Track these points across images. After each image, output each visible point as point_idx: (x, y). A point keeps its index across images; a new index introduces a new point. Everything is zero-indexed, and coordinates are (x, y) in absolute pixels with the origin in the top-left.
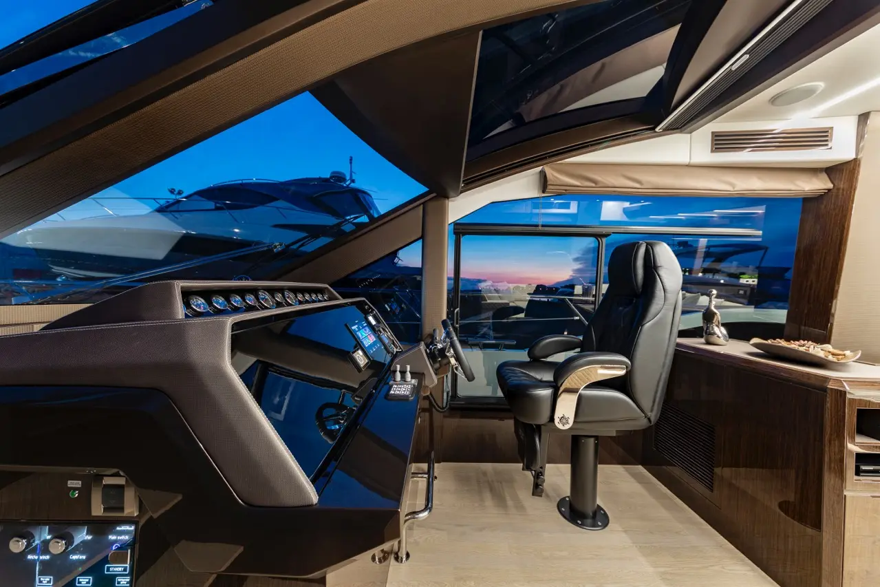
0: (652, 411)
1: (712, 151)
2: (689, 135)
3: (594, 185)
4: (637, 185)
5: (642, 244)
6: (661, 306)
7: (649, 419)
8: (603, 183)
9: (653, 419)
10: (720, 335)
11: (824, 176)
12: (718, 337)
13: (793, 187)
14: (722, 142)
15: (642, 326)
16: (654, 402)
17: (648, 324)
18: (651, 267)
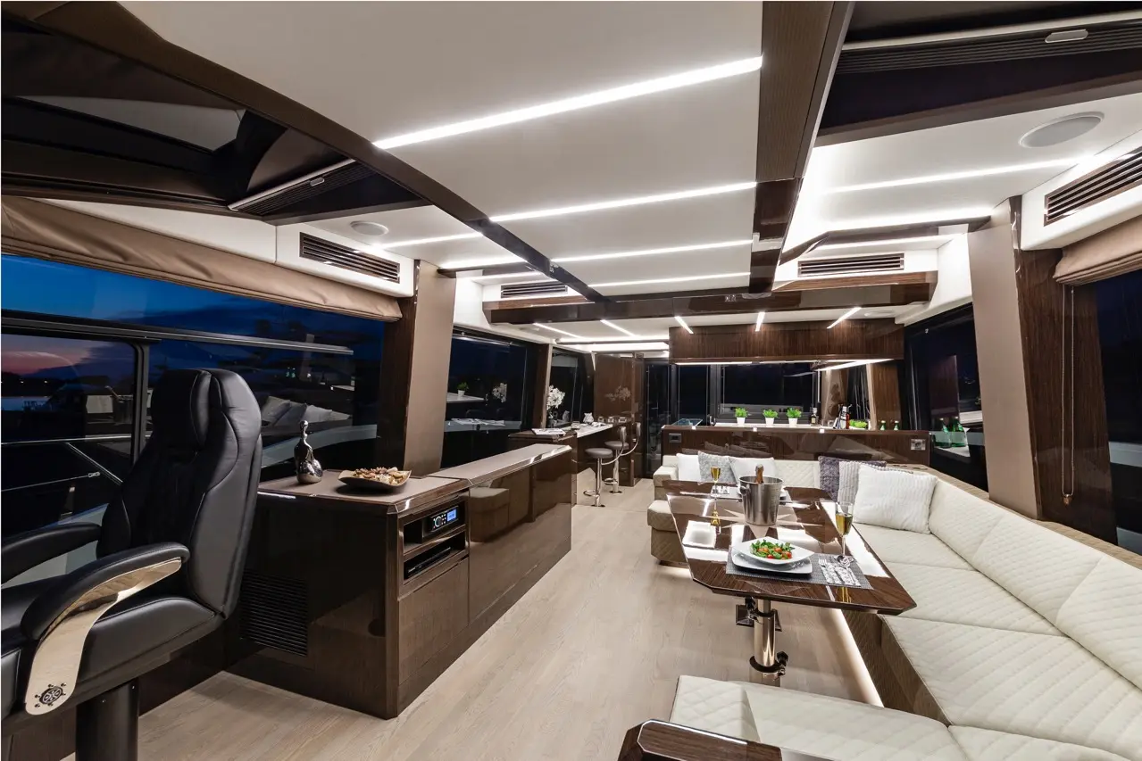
0: (225, 602)
1: (301, 255)
2: (274, 227)
3: (120, 260)
4: (203, 276)
5: (205, 375)
6: (234, 461)
7: (222, 614)
8: (138, 259)
9: (227, 614)
10: (314, 472)
11: (396, 304)
12: (312, 474)
13: (374, 311)
14: (312, 247)
15: (207, 492)
16: (228, 589)
17: (215, 488)
18: (220, 408)
